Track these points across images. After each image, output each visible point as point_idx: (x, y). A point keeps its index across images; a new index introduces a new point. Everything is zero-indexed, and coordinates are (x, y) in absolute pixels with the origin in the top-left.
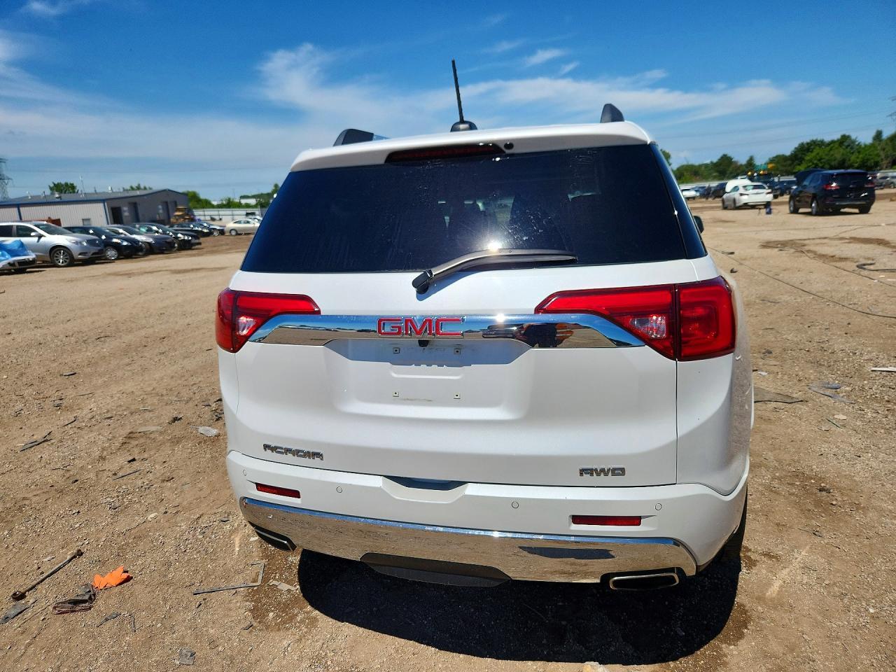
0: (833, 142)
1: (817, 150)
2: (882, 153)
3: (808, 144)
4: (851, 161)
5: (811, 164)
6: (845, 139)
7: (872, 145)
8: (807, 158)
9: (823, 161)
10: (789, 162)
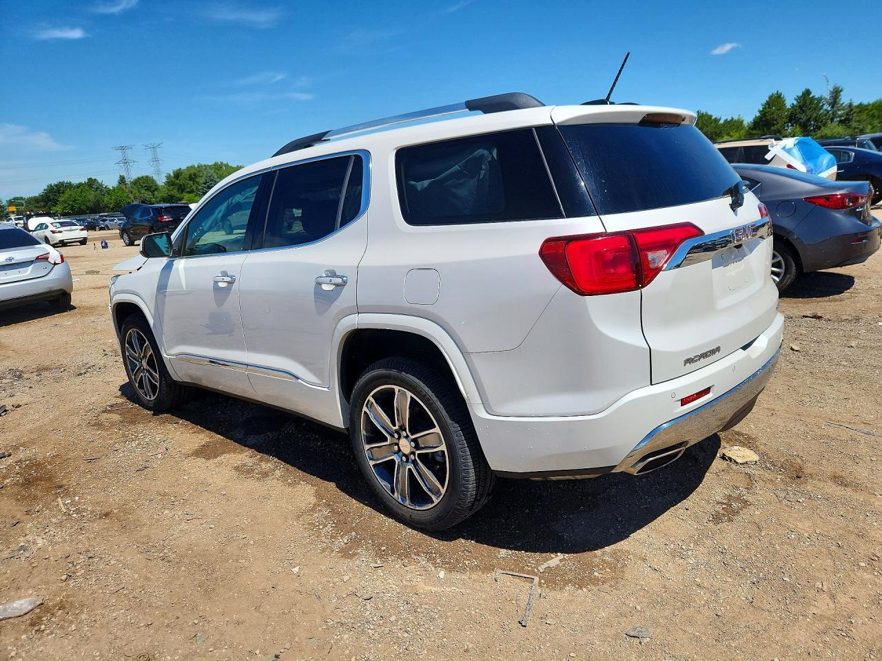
0: (80, 185)
1: (68, 193)
2: (130, 195)
3: (56, 185)
4: (106, 202)
5: (66, 205)
6: (91, 182)
7: (119, 188)
8: (61, 199)
9: (77, 202)
10: (42, 204)
